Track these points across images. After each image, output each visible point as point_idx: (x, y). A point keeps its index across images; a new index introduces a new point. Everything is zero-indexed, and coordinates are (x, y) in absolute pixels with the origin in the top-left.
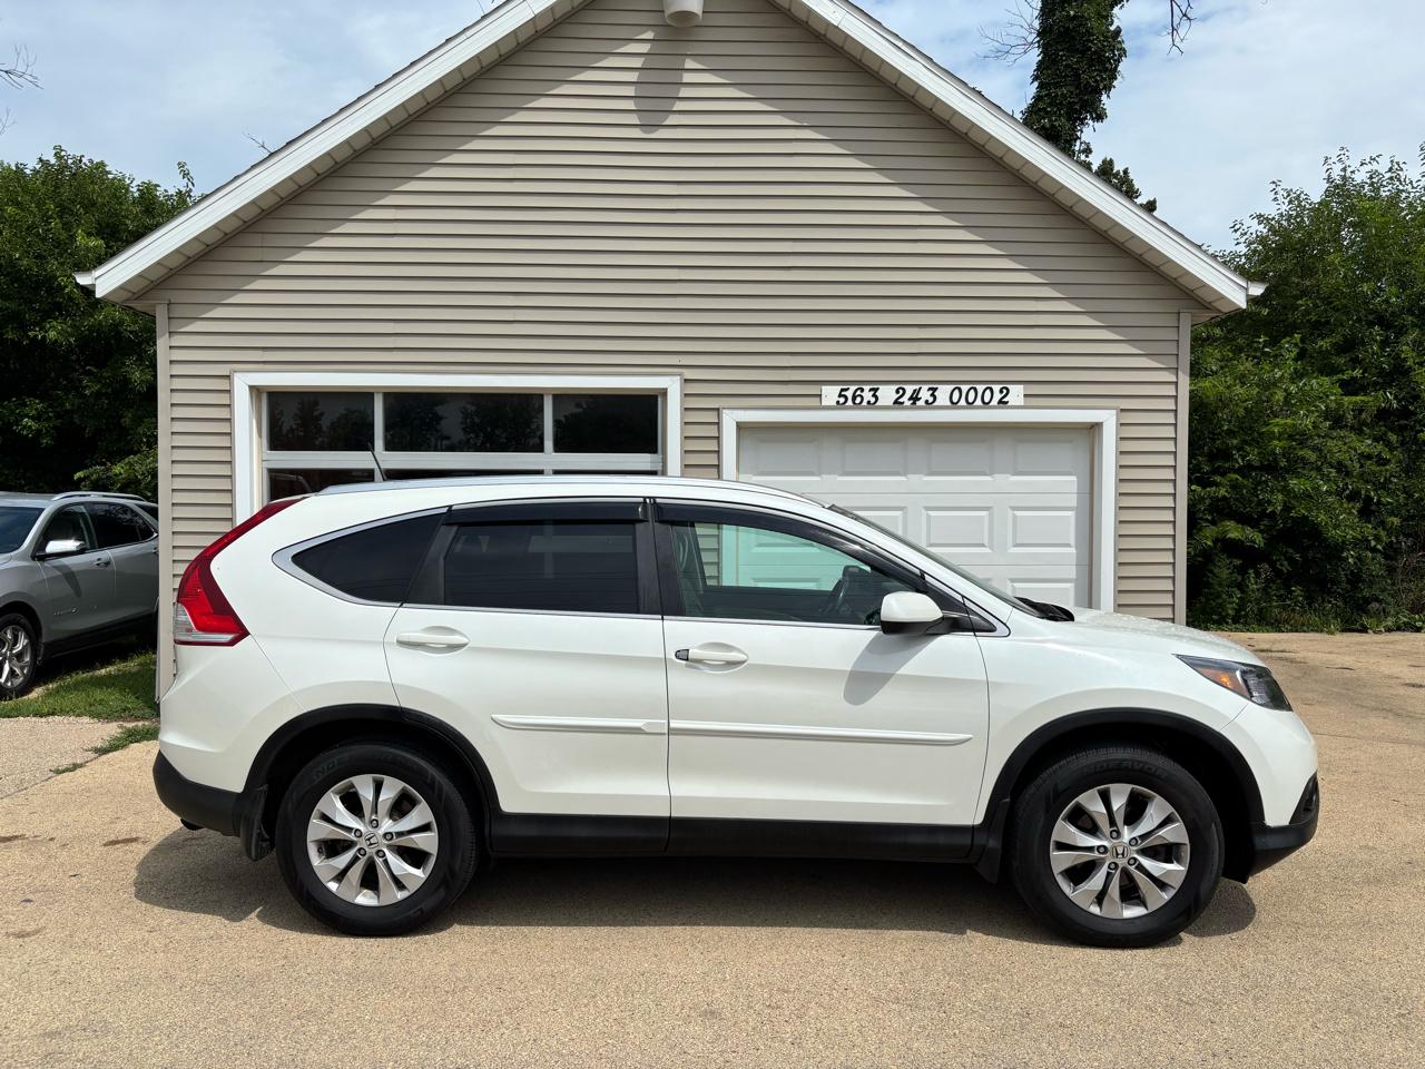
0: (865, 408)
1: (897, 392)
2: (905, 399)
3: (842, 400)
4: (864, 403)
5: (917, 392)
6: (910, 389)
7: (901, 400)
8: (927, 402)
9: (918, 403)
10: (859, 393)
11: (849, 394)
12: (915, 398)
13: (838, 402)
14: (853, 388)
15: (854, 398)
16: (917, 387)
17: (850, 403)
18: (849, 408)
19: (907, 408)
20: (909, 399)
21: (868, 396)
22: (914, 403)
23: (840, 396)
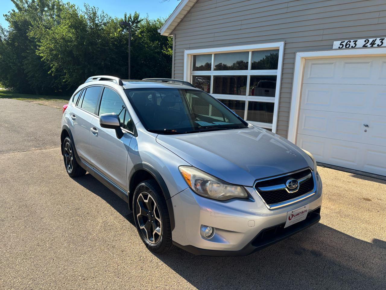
0: (350, 49)
1: (365, 41)
2: (368, 45)
3: (341, 46)
4: (350, 47)
5: (374, 41)
6: (371, 40)
7: (366, 45)
8: (378, 45)
9: (374, 46)
10: (349, 43)
11: (344, 44)
12: (373, 44)
13: (339, 47)
14: (346, 41)
15: (346, 45)
16: (375, 39)
17: (344, 47)
18: (344, 49)
19: (369, 48)
20: (370, 45)
21: (352, 44)
22: (372, 46)
23: (341, 45)
